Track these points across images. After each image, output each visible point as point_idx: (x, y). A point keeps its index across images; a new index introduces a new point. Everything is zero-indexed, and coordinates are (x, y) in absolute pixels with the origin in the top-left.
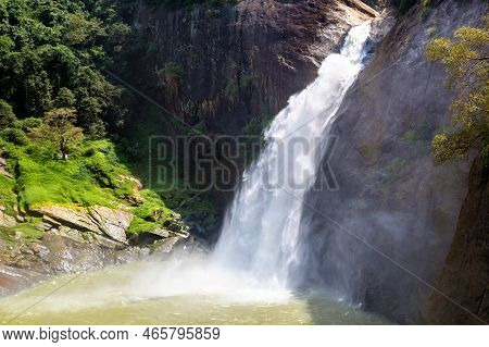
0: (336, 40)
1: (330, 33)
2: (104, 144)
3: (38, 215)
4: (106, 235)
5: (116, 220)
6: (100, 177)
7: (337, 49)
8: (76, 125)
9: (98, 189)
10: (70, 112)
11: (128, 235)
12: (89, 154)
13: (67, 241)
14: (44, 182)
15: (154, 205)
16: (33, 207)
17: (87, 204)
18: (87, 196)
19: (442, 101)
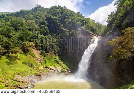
0: (93, 41)
1: (92, 40)
2: (58, 57)
3: (48, 68)
4: (58, 71)
5: (59, 69)
6: (57, 62)
7: (93, 43)
8: (54, 54)
9: (57, 64)
10: (53, 52)
11: (61, 71)
12: (56, 58)
13: (52, 72)
14: (49, 63)
15: (65, 66)
16: (47, 67)
17: (55, 66)
18: (55, 65)
19: (111, 50)
